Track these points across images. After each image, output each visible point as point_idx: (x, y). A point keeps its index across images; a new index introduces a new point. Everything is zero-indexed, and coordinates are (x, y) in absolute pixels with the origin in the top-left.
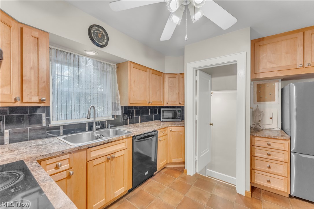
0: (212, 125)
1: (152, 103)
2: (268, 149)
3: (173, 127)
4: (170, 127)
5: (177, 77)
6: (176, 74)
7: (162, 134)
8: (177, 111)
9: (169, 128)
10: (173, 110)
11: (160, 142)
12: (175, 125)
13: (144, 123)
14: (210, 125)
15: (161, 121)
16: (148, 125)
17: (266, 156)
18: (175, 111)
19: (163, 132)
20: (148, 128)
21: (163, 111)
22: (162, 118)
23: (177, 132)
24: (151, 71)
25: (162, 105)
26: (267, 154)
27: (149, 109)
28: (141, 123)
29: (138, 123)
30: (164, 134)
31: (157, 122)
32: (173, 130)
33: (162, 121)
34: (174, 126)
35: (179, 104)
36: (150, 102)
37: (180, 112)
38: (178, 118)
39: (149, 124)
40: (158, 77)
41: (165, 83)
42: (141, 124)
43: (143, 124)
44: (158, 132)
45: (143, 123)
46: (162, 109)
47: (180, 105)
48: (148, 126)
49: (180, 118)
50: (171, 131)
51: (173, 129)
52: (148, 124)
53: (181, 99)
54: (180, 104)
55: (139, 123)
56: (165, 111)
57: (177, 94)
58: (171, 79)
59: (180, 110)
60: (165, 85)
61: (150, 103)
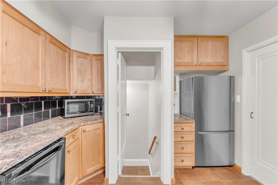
0: (128, 116)
1: (50, 92)
2: (182, 133)
3: (88, 125)
4: (83, 125)
5: (89, 58)
6: (88, 54)
7: (72, 140)
8: (89, 103)
9: (80, 128)
10: (84, 102)
11: (69, 154)
12: (91, 122)
13: (32, 125)
14: (127, 115)
15: (65, 118)
16: (42, 129)
17: (181, 139)
18: (86, 102)
19: (73, 136)
20: (44, 136)
21: (68, 103)
22: (67, 114)
23: (93, 131)
24: (48, 37)
25: (67, 95)
26: (181, 137)
27: (43, 102)
28: (25, 127)
29: (18, 129)
30: (75, 139)
31: (58, 120)
32: (87, 130)
33: (67, 118)
34: (89, 123)
35: (91, 93)
36: (47, 89)
37: (93, 104)
38: (91, 112)
39: (44, 126)
40: (60, 52)
41: (71, 63)
42: (25, 131)
43: (31, 128)
44: (65, 140)
45: (29, 126)
46: (66, 101)
47: (93, 95)
48: (44, 132)
49: (93, 111)
50: (84, 131)
51: (88, 128)
52: (41, 127)
53: (95, 87)
54: (93, 93)
55: (20, 127)
56: (72, 103)
57: (89, 80)
58: (81, 59)
59: (93, 101)
60: (71, 66)
61: (47, 91)
